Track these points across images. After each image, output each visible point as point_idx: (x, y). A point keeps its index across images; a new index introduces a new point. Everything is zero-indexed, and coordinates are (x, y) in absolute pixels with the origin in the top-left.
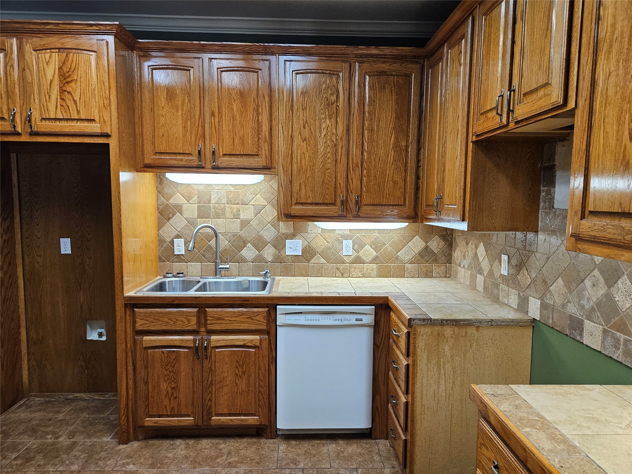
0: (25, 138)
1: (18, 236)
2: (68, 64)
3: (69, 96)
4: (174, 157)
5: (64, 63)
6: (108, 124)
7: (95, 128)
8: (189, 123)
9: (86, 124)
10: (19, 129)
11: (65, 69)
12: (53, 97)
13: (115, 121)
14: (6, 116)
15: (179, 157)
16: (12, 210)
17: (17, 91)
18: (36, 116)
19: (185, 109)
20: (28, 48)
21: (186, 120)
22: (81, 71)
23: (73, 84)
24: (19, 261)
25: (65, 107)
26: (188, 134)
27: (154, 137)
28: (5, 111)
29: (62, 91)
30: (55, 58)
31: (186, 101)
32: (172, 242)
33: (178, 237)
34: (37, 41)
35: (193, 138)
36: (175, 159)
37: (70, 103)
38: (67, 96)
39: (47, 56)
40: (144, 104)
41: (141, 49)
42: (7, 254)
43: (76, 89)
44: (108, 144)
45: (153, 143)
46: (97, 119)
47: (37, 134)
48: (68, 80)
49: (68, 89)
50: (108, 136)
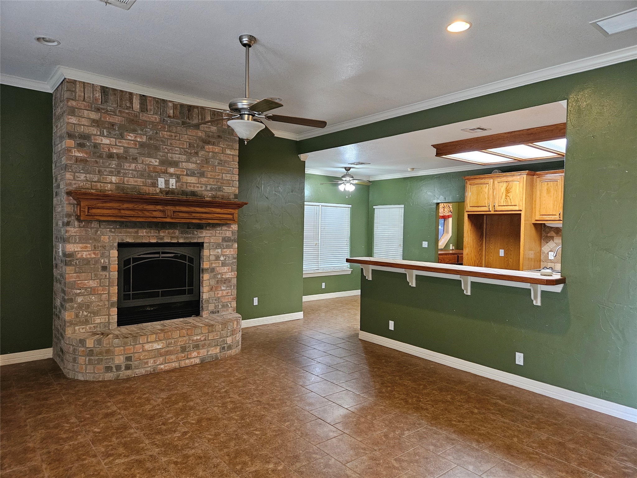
0: (492, 213)
1: (484, 248)
2: (509, 186)
3: (508, 197)
4: (548, 216)
5: (507, 186)
6: (521, 206)
7: (517, 208)
8: (556, 202)
9: (514, 207)
10: (491, 210)
11: (508, 188)
12: (503, 198)
13: (524, 205)
14: (487, 206)
15: (550, 216)
16: (483, 238)
17: (491, 197)
18: (496, 205)
19: (554, 197)
20: (496, 182)
21: (555, 201)
22: (513, 188)
23: (510, 193)
24: (484, 258)
25: (507, 201)
26: (555, 207)
27: (540, 209)
28: (487, 204)
29: (506, 196)
30: (505, 185)
31: (555, 194)
32: (548, 254)
33: (551, 251)
34: (499, 180)
35: (557, 208)
36: (549, 218)
37: (509, 200)
38: (508, 198)
39: (502, 184)
40: (537, 196)
41: (537, 175)
42: (480, 254)
43: (511, 195)
44: (521, 214)
45: (540, 211)
46: (517, 205)
47: (497, 211)
48: (509, 192)
49: (508, 195)
50: (521, 211)
